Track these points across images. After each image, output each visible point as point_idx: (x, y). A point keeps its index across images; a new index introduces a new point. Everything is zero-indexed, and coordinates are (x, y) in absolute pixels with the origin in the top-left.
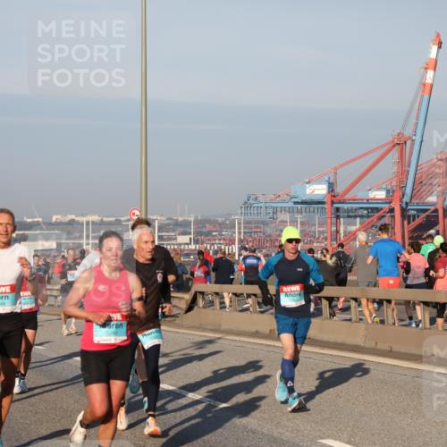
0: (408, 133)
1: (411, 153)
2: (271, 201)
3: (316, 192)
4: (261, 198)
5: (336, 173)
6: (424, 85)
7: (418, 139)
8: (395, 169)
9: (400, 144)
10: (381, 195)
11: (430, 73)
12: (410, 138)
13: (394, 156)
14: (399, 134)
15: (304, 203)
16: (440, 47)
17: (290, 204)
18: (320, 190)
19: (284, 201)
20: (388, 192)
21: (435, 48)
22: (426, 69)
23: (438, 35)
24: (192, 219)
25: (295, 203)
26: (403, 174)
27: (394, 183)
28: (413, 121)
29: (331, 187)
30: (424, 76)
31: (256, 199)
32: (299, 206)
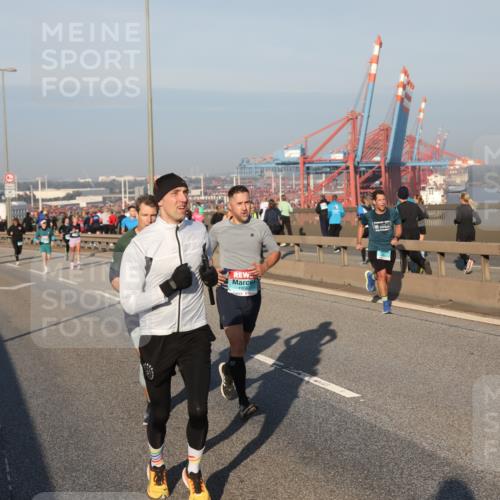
0: (358, 110)
1: (361, 125)
2: (260, 163)
3: (292, 156)
4: (252, 161)
5: (306, 142)
6: (370, 75)
7: (365, 115)
8: (350, 137)
9: (353, 119)
10: (340, 156)
11: (374, 67)
12: (360, 114)
13: (349, 127)
14: (352, 112)
15: (283, 164)
16: (381, 47)
17: (274, 165)
18: (294, 154)
19: (268, 163)
20: (345, 154)
21: (377, 47)
22: (371, 63)
23: (379, 38)
24: (202, 177)
25: (278, 164)
26: (356, 141)
27: (349, 148)
28: (362, 102)
29: (303, 151)
30: (369, 68)
31: (248, 162)
32: (280, 166)
